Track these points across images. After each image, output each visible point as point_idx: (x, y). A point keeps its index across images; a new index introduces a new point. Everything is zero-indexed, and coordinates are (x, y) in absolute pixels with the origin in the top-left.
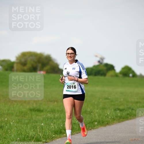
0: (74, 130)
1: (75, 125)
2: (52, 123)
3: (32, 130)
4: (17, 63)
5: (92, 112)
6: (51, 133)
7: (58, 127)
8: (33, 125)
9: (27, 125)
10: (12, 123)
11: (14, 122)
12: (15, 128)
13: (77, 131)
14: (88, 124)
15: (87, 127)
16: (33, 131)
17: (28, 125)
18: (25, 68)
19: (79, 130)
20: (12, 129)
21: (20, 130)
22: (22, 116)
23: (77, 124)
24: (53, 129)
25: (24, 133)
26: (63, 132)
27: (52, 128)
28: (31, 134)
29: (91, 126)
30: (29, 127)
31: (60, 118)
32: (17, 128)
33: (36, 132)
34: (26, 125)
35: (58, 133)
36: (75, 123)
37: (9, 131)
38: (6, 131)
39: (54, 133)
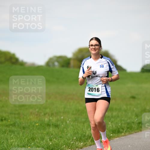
0: (132, 130)
1: (133, 124)
2: (110, 122)
3: (89, 129)
4: (74, 60)
6: (108, 132)
7: (115, 126)
9: (84, 123)
10: (68, 122)
11: (70, 121)
13: (135, 130)
19: (137, 129)
20: (68, 128)
21: (77, 129)
22: (79, 115)
23: (135, 123)
24: (111, 128)
25: (80, 132)
26: (121, 132)
28: (88, 133)
30: (86, 126)
31: (118, 117)
32: (73, 127)
34: (82, 124)
35: (116, 132)
37: (65, 129)
38: (62, 130)
39: (111, 132)
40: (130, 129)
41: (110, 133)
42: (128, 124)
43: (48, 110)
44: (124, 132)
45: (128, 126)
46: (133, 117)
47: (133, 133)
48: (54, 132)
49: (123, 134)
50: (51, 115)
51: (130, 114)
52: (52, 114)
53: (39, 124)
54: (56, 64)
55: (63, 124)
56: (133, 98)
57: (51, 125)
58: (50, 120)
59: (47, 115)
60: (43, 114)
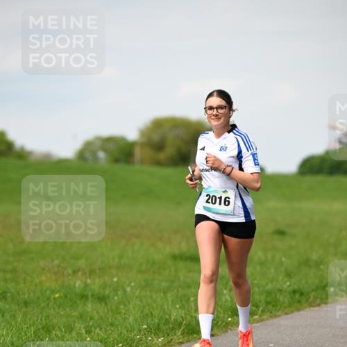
0: (279, 307)
1: (281, 294)
2: (226, 289)
3: (178, 306)
4: (143, 145)
5: (321, 263)
6: (222, 312)
8: (180, 294)
9: (165, 293)
10: (128, 289)
11: (134, 286)
12: (138, 299)
13: (285, 307)
14: (313, 290)
15: (311, 300)
16: (180, 308)
17: (169, 295)
18: (162, 156)
19: (290, 306)
20: (129, 303)
21: (149, 305)
22: (154, 272)
23: (285, 291)
24: (229, 304)
25: (157, 312)
27: (226, 302)
28: (174, 315)
29: (319, 296)
30: (169, 299)
32: (141, 301)
33: (188, 310)
34: (162, 294)
36: (281, 289)
37: (122, 307)
38: (114, 307)
39: (230, 313)
40: (273, 306)
41: (226, 316)
42: (269, 293)
43: (82, 263)
44: (260, 312)
45: (268, 299)
46: (281, 278)
47: (279, 316)
48: (95, 312)
49: (256, 317)
50: (90, 275)
51: (272, 270)
52: (92, 272)
53: (62, 295)
54: (101, 155)
55: (117, 294)
56: (281, 233)
57: (89, 296)
58: (86, 285)
59: (80, 273)
60: (70, 271)
